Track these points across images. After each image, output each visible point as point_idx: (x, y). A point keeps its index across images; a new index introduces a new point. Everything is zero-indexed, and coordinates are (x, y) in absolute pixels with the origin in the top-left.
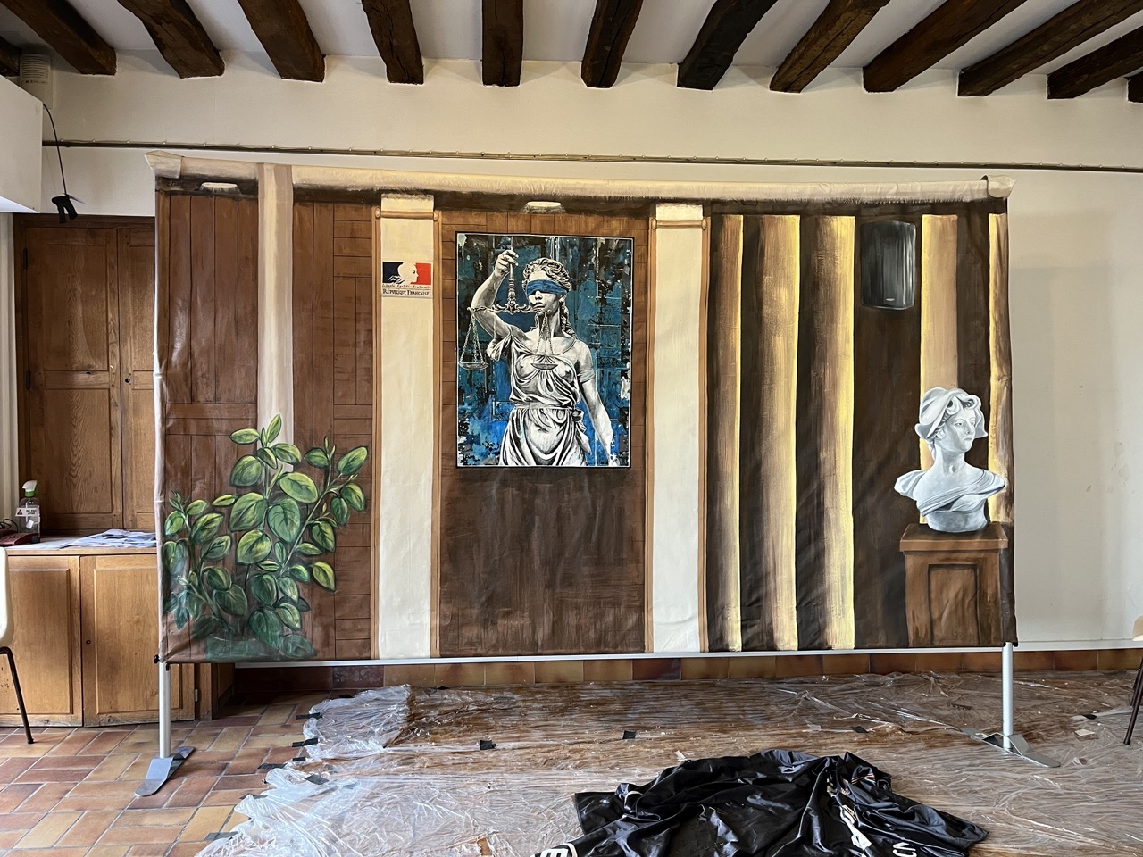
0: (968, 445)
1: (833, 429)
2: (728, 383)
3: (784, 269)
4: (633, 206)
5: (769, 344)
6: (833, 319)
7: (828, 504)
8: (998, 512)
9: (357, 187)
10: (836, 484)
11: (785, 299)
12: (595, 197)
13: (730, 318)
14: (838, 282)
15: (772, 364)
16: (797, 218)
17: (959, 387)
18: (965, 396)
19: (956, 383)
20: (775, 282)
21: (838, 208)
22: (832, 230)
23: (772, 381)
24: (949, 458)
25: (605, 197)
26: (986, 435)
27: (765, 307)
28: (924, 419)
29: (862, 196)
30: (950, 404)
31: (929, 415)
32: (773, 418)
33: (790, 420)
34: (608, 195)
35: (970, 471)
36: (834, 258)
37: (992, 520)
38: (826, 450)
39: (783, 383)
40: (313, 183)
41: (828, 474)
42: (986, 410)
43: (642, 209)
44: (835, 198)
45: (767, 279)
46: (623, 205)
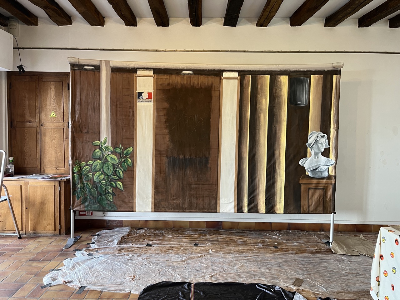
0: (323, 150)
1: (279, 144)
2: (245, 129)
3: (264, 93)
4: (216, 72)
5: (259, 117)
6: (280, 109)
7: (277, 167)
8: (332, 172)
9: (130, 67)
10: (280, 162)
11: (265, 103)
12: (204, 70)
13: (247, 108)
14: (282, 97)
15: (260, 123)
16: (269, 76)
17: (321, 131)
18: (322, 134)
19: (320, 130)
20: (261, 97)
21: (283, 73)
22: (280, 80)
23: (259, 128)
24: (316, 154)
25: (207, 70)
26: (329, 147)
27: (258, 105)
28: (310, 141)
29: (290, 69)
30: (318, 137)
31: (311, 140)
32: (259, 140)
33: (265, 141)
34: (208, 69)
35: (323, 158)
36: (281, 89)
37: (330, 174)
38: (277, 151)
39: (263, 129)
40: (116, 66)
41: (277, 158)
42: (329, 139)
43: (218, 73)
44: (281, 70)
45: (259, 96)
46: (212, 72)
